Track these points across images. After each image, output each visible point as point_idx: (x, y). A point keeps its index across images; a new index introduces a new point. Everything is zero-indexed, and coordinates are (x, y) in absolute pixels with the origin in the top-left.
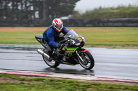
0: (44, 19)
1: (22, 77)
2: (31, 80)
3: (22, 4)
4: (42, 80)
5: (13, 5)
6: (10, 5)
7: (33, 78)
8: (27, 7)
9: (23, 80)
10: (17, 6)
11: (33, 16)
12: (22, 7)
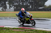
0: (33, 8)
2: (29, 30)
3: (25, 3)
4: (33, 30)
5: (22, 3)
6: (21, 3)
8: (27, 4)
9: (26, 30)
10: (23, 4)
11: (29, 7)
12: (25, 4)
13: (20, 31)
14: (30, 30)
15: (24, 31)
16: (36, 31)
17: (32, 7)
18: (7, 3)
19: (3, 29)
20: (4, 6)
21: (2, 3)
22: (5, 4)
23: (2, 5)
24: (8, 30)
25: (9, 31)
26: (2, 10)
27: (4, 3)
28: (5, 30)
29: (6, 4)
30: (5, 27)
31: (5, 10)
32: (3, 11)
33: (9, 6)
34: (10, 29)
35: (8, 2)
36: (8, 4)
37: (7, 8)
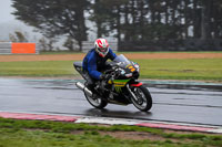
1: (168, 132)
2: (182, 137)
3: (167, 15)
4: (201, 138)
5: (153, 17)
6: (147, 16)
7: (186, 133)
8: (175, 20)
9: (170, 137)
11: (184, 35)
12: (167, 19)
13: (146, 138)
14: (190, 134)
15: (164, 140)
16: (216, 139)
17: (195, 31)
18: (86, 15)
19: (71, 130)
20: (76, 27)
21: (66, 15)
22: (80, 19)
23: (68, 23)
24: (93, 134)
25: (99, 140)
26: (65, 45)
27: (73, 16)
28: (82, 134)
29: (83, 19)
30: (79, 121)
31: (78, 47)
32: (71, 50)
33: (96, 29)
34: (102, 130)
35: (92, 11)
36: (91, 19)
37: (90, 40)
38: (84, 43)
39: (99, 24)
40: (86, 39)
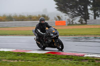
19: (82, 60)
20: (84, 13)
21: (79, 8)
22: (86, 9)
23: (80, 11)
24: (92, 62)
25: (95, 64)
26: (79, 22)
27: (83, 8)
28: (87, 62)
30: (86, 56)
31: (85, 22)
32: (82, 23)
33: (93, 14)
34: (97, 60)
35: (91, 6)
37: (90, 19)
38: (88, 20)
39: (94, 11)
40: (89, 19)
